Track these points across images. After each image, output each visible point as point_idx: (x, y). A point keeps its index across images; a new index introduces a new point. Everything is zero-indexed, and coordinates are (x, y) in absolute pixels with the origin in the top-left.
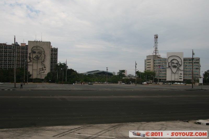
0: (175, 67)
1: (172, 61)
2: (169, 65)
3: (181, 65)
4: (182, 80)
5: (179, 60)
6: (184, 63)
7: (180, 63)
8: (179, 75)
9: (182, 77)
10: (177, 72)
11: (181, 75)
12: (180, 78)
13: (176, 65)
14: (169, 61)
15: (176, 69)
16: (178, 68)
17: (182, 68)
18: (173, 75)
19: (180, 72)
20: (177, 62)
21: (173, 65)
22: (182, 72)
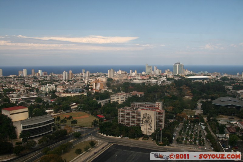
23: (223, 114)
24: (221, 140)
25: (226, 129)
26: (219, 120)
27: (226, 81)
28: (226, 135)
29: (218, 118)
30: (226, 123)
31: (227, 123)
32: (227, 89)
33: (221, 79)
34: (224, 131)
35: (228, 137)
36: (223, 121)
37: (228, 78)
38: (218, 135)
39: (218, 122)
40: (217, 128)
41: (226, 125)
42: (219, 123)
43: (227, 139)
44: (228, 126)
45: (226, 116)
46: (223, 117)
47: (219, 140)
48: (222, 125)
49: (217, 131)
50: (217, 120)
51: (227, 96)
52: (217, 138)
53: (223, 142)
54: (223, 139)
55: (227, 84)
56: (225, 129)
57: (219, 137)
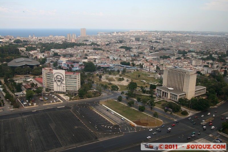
0: (59, 81)
1: (56, 77)
2: (55, 80)
3: (63, 80)
4: (65, 91)
5: (62, 76)
6: (66, 78)
7: (63, 79)
8: (63, 87)
9: (65, 89)
10: (61, 85)
11: (64, 88)
12: (63, 90)
13: (60, 80)
14: (55, 77)
15: (60, 83)
16: (61, 82)
17: (64, 82)
18: (58, 87)
19: (63, 85)
20: (61, 78)
21: (58, 79)
22: (65, 86)
23: (19, 74)
24: (20, 98)
25: (23, 87)
26: (16, 80)
27: (19, 43)
28: (23, 92)
29: (14, 79)
30: (22, 82)
31: (24, 81)
32: (20, 51)
33: (14, 42)
34: (21, 89)
35: (25, 93)
36: (19, 80)
37: (21, 41)
38: (16, 94)
39: (15, 81)
40: (14, 88)
41: (22, 83)
42: (16, 83)
43: (24, 96)
44: (24, 84)
45: (22, 76)
46: (19, 77)
47: (18, 98)
48: (19, 84)
49: (15, 90)
50: (14, 80)
51: (21, 57)
52: (16, 96)
53: (21, 98)
54: (21, 96)
55: (21, 46)
56: (21, 87)
57: (17, 95)
